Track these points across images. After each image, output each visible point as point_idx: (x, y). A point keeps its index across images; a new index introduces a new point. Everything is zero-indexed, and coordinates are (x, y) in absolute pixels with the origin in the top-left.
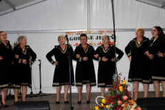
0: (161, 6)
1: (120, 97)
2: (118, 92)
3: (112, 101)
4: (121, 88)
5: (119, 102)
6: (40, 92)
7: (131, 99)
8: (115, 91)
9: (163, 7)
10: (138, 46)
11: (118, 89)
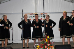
0: (70, 1)
1: (46, 45)
2: (45, 42)
3: (42, 46)
4: (47, 40)
5: (46, 47)
6: (12, 42)
7: (51, 45)
8: (44, 42)
9: (71, 2)
10: (64, 20)
11: (45, 41)
